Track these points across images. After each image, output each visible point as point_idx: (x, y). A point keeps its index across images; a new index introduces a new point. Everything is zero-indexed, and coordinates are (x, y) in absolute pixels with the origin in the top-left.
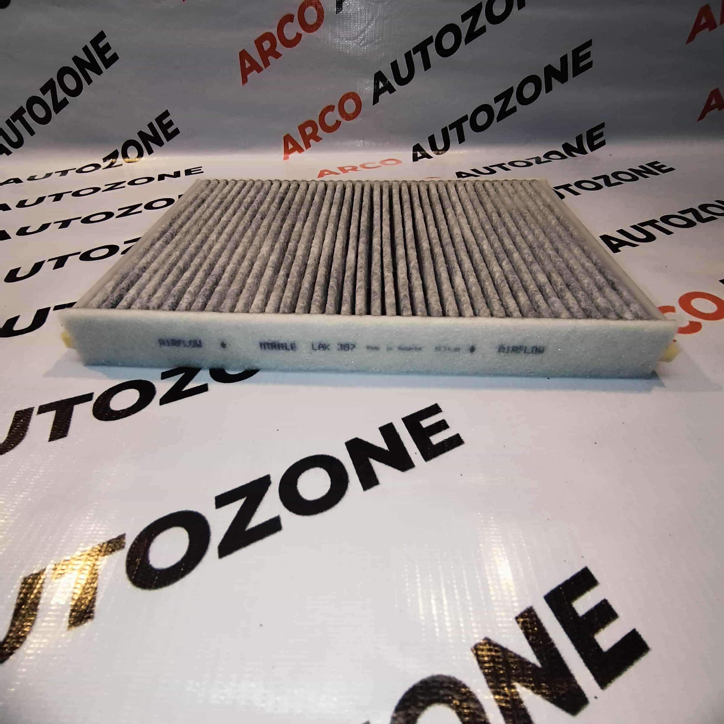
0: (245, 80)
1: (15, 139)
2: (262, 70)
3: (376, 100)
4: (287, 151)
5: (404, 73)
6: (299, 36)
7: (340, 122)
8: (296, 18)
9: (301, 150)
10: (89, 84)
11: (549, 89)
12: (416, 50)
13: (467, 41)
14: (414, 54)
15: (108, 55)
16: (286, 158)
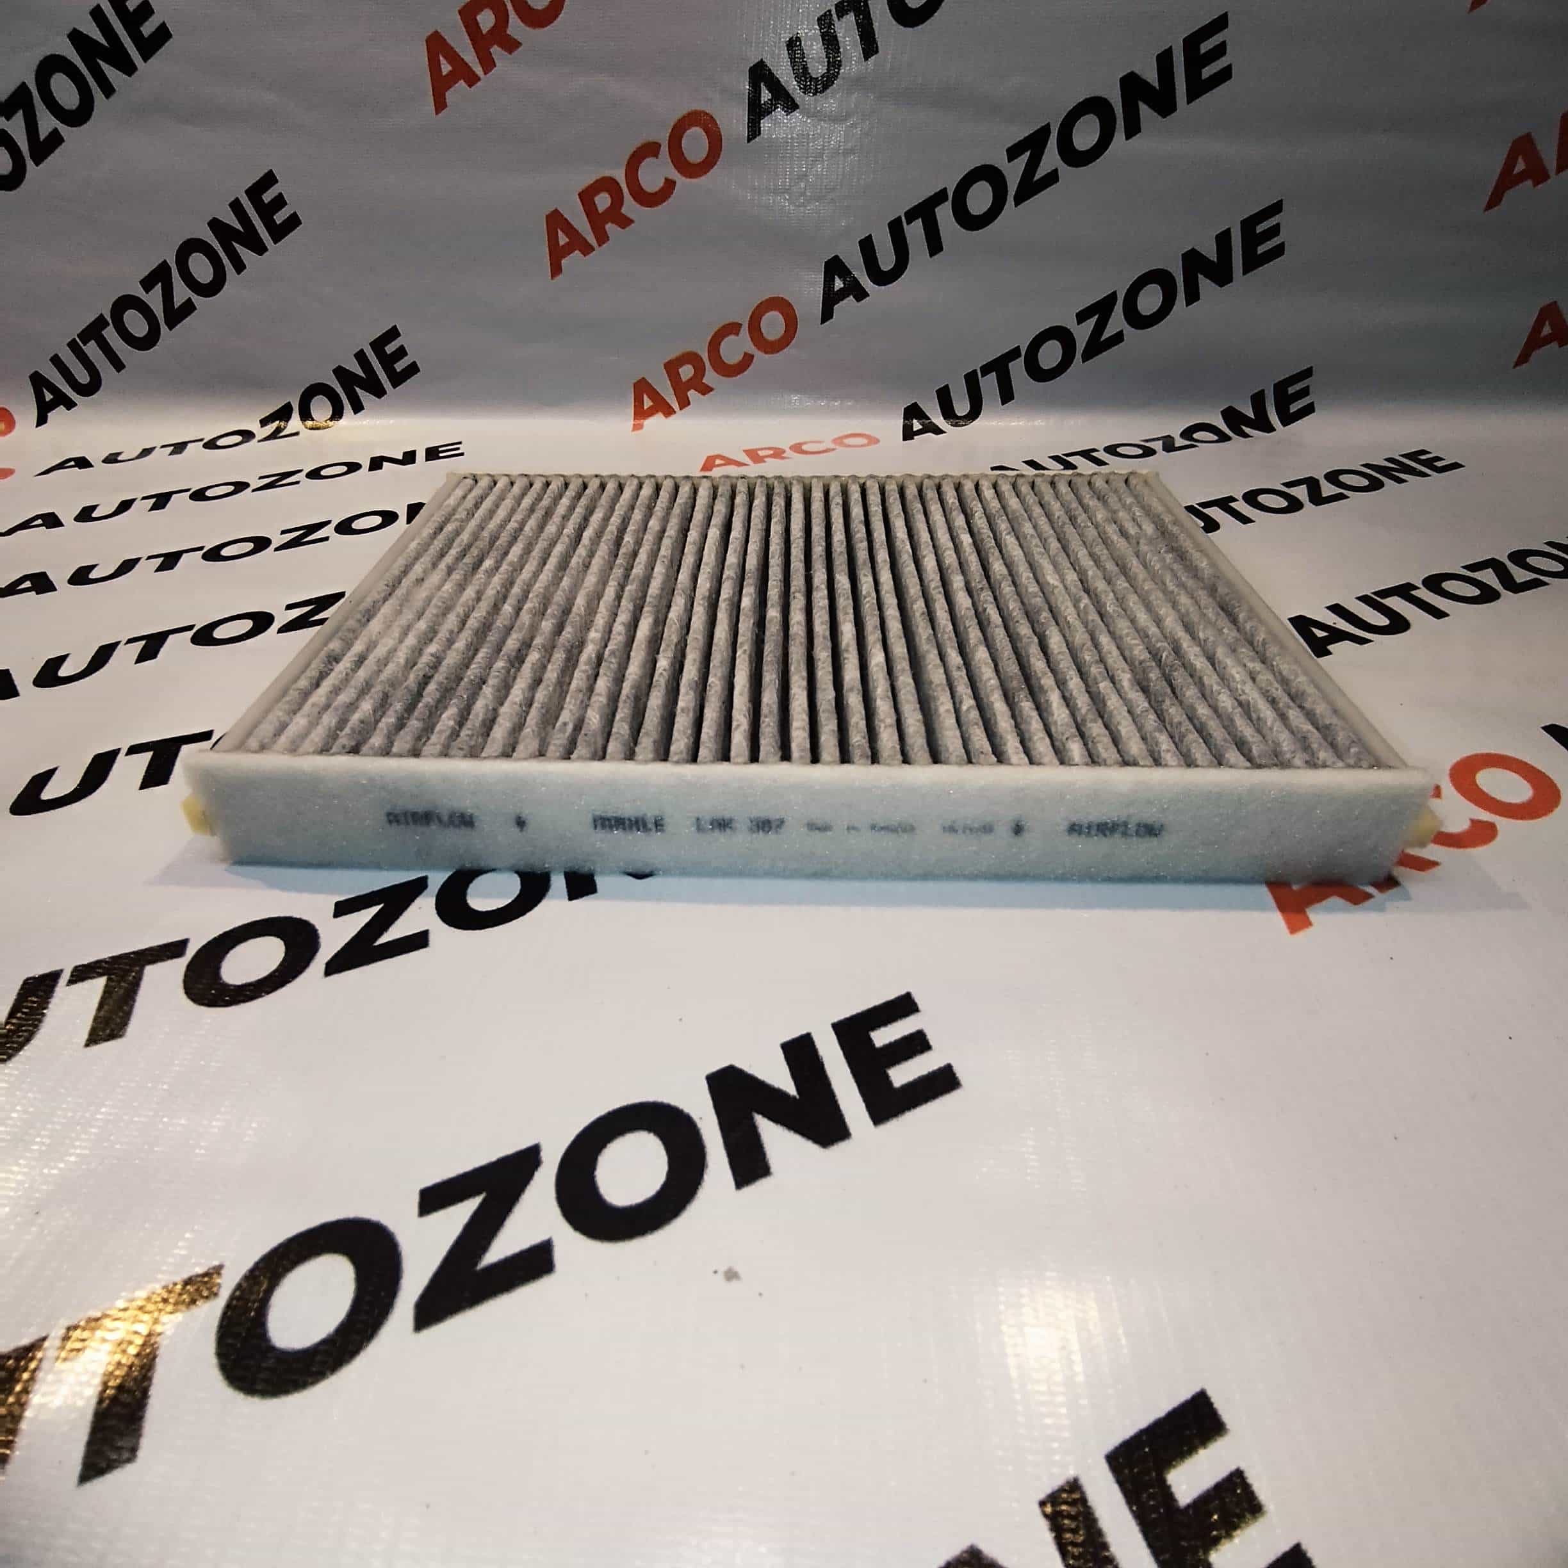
0: (556, 270)
1: (83, 378)
2: (593, 249)
3: (827, 315)
4: (641, 414)
5: (887, 261)
6: (670, 185)
7: (752, 357)
8: (664, 149)
9: (669, 412)
10: (239, 272)
11: (1193, 296)
12: (911, 215)
13: (1019, 199)
14: (909, 223)
15: (280, 217)
16: (637, 427)
